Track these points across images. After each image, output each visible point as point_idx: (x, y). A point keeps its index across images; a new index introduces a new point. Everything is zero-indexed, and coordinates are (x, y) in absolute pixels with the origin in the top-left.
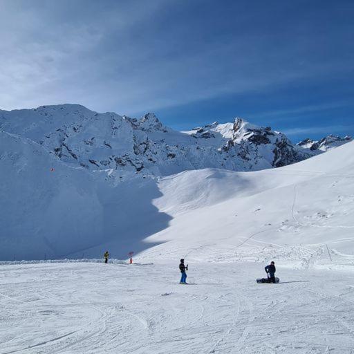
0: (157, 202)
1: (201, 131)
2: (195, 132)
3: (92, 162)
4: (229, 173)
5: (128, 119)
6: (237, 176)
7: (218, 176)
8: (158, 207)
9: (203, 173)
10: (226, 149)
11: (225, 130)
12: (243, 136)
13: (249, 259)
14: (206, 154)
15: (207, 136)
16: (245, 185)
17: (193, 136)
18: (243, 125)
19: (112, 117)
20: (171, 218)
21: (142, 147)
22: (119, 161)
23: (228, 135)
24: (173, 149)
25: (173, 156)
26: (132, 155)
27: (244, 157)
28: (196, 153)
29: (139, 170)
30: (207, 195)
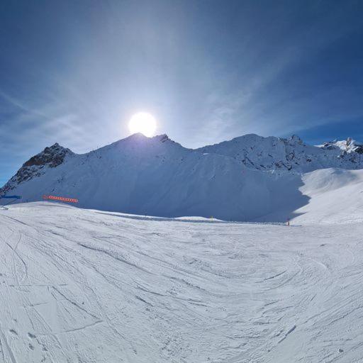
0: (301, 189)
1: (327, 145)
2: (323, 146)
3: (262, 166)
4: (344, 171)
5: (282, 140)
6: (349, 173)
7: (338, 173)
8: (302, 192)
9: (329, 171)
10: (342, 156)
11: (341, 145)
12: (352, 149)
13: (359, 221)
14: (330, 159)
15: (330, 148)
16: (354, 177)
17: (322, 148)
18: (352, 142)
19: (272, 139)
20: (309, 198)
21: (291, 156)
22: (277, 165)
23: (343, 148)
24: (310, 157)
25: (310, 161)
26: (285, 161)
27: (353, 161)
28: (325, 159)
29: (289, 169)
30: (332, 184)
